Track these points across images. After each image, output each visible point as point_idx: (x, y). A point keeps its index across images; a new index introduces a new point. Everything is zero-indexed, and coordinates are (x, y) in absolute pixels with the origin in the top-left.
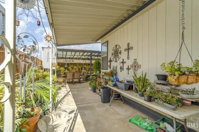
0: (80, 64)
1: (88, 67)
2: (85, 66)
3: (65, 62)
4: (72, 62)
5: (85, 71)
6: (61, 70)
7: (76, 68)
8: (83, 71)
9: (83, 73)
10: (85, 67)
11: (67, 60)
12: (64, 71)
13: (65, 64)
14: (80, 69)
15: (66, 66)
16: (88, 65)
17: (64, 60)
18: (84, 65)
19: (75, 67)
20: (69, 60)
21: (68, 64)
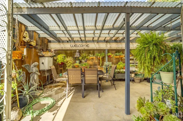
0: (100, 51)
1: (116, 55)
2: (110, 54)
3: (74, 48)
4: (86, 48)
5: (111, 63)
6: (67, 62)
7: (93, 59)
8: (106, 63)
9: (107, 69)
10: (109, 56)
11: (78, 44)
12: (71, 63)
13: (75, 51)
14: (100, 60)
15: (77, 55)
16: (114, 52)
17: (73, 44)
18: (108, 52)
19: (91, 56)
20: (81, 44)
21: (80, 52)
